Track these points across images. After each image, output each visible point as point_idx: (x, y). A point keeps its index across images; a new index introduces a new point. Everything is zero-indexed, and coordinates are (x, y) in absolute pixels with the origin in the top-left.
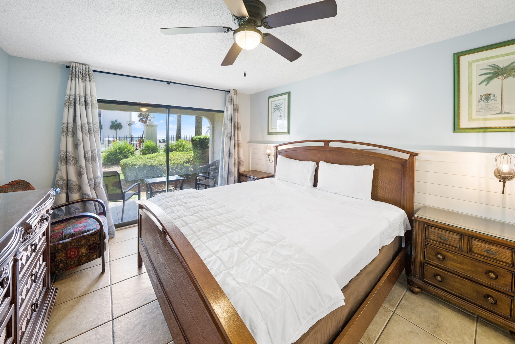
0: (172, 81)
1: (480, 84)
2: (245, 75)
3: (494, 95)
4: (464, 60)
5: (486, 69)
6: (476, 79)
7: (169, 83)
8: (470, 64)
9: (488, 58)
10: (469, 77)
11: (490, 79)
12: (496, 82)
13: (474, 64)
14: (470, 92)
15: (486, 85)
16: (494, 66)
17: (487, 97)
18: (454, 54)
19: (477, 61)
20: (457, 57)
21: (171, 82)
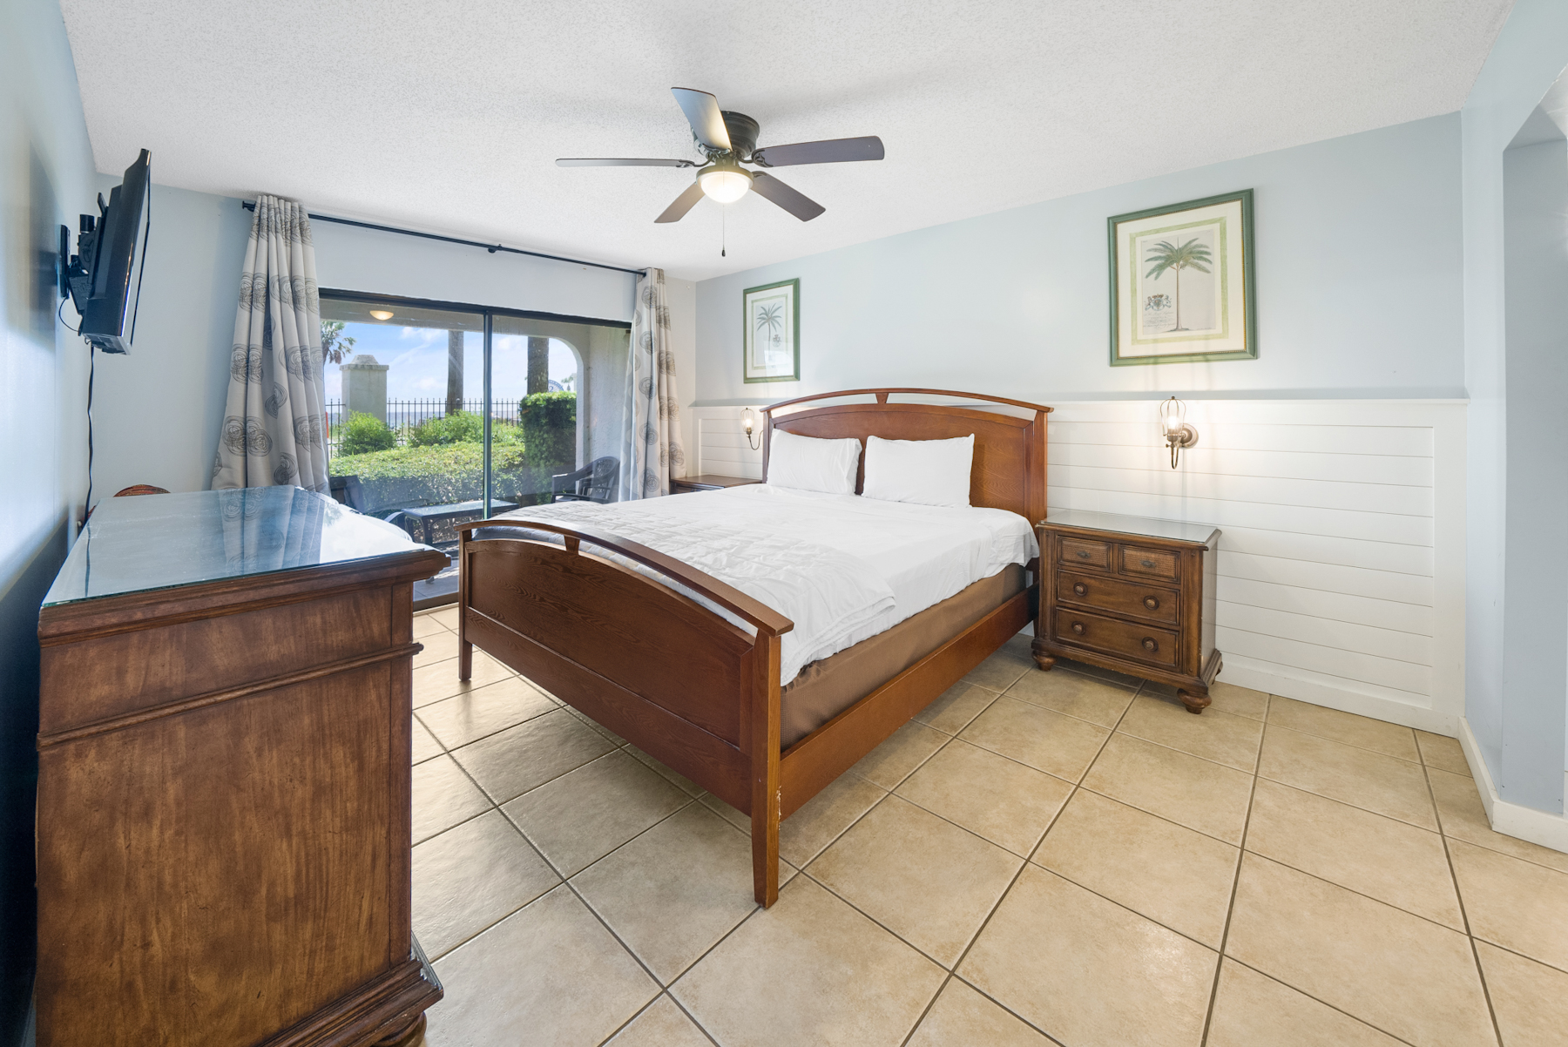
0: (503, 245)
1: (1147, 277)
2: (723, 254)
3: (1167, 298)
4: (1124, 229)
5: (1156, 250)
6: (1143, 267)
7: (492, 249)
8: (1133, 240)
9: (1157, 231)
10: (1131, 262)
11: (1161, 268)
12: (1169, 272)
13: (1139, 240)
14: (1134, 291)
15: (1156, 278)
16: (1166, 246)
17: (1157, 301)
18: (1109, 219)
19: (1142, 234)
20: (1114, 222)
21: (500, 248)
